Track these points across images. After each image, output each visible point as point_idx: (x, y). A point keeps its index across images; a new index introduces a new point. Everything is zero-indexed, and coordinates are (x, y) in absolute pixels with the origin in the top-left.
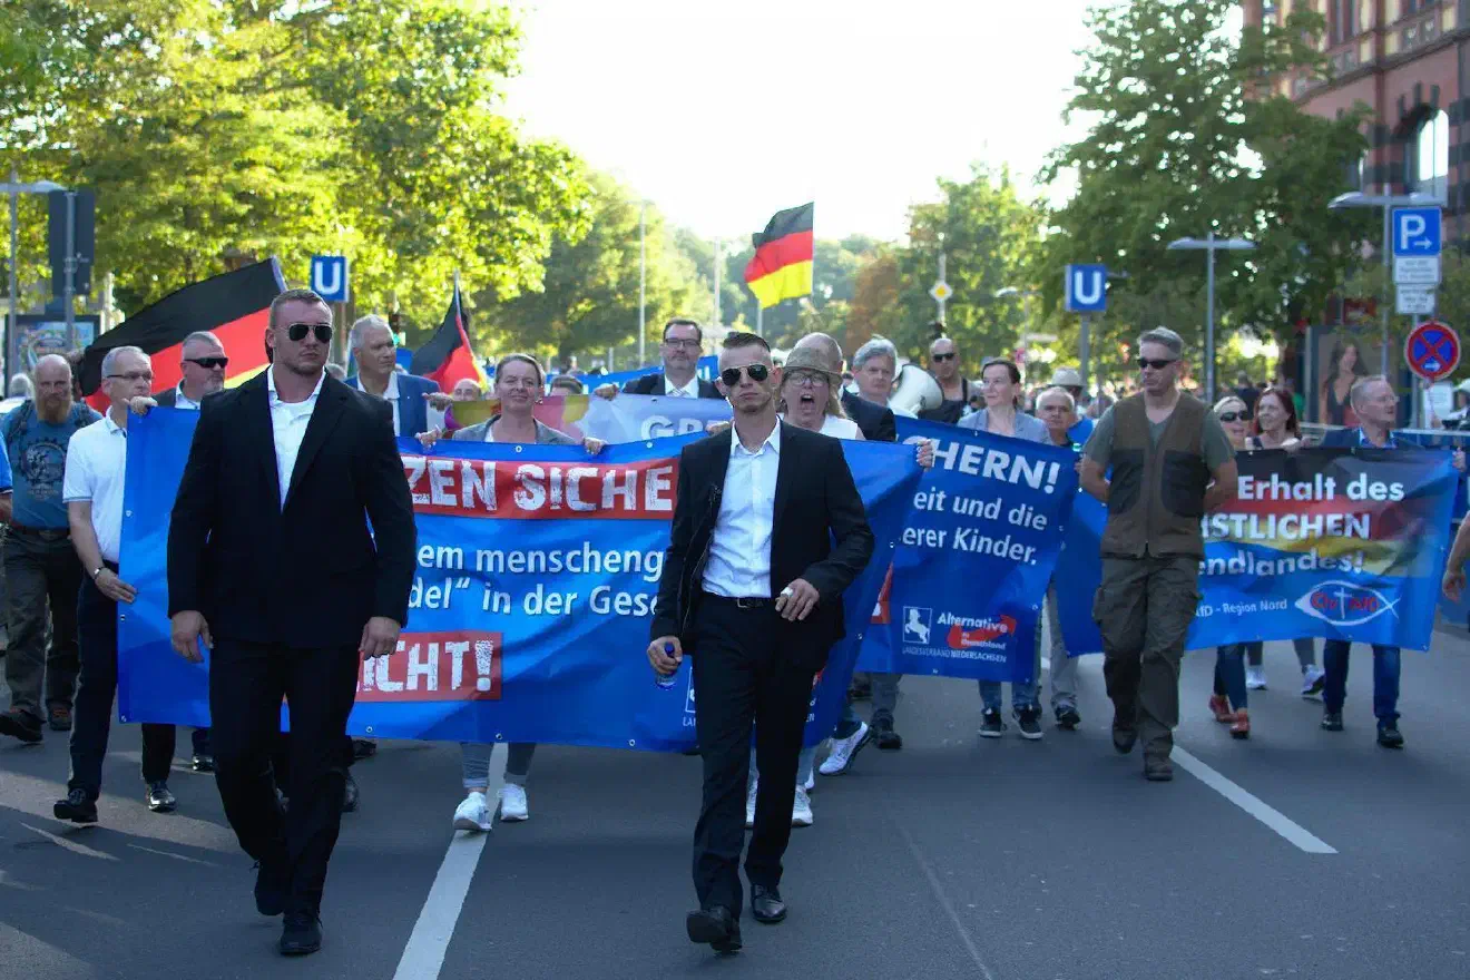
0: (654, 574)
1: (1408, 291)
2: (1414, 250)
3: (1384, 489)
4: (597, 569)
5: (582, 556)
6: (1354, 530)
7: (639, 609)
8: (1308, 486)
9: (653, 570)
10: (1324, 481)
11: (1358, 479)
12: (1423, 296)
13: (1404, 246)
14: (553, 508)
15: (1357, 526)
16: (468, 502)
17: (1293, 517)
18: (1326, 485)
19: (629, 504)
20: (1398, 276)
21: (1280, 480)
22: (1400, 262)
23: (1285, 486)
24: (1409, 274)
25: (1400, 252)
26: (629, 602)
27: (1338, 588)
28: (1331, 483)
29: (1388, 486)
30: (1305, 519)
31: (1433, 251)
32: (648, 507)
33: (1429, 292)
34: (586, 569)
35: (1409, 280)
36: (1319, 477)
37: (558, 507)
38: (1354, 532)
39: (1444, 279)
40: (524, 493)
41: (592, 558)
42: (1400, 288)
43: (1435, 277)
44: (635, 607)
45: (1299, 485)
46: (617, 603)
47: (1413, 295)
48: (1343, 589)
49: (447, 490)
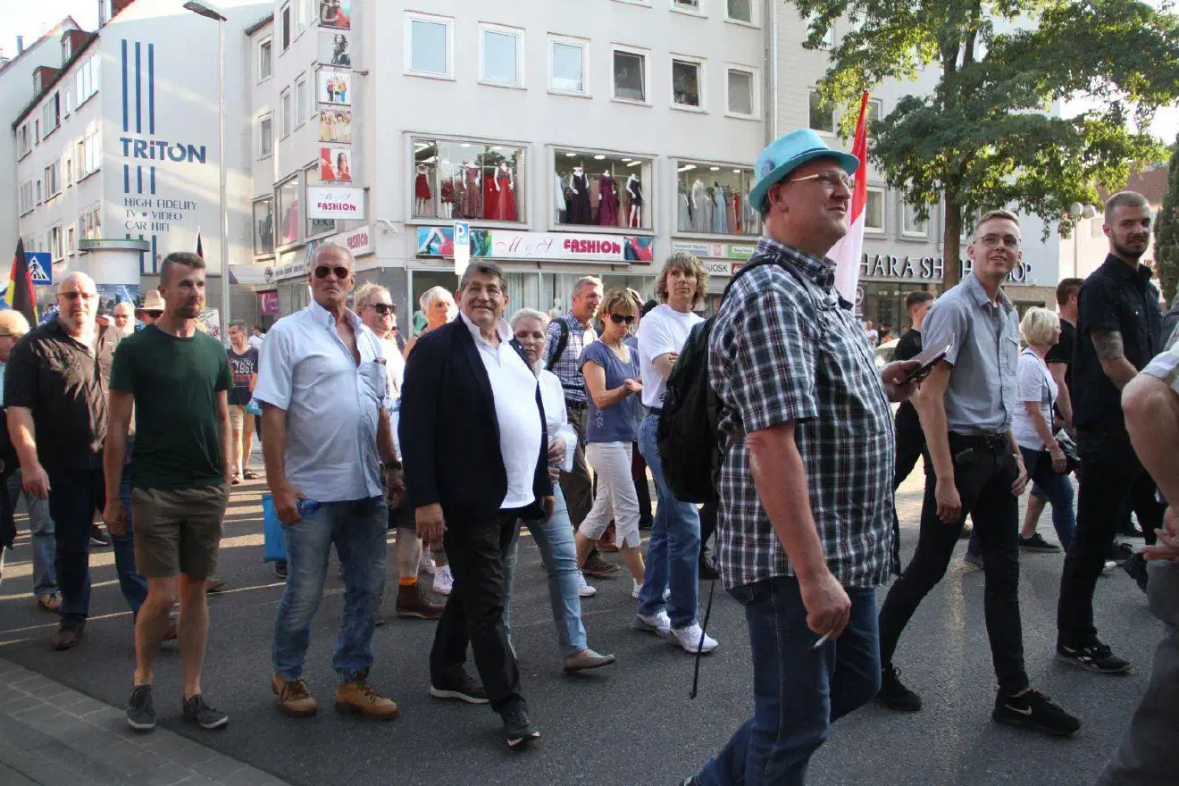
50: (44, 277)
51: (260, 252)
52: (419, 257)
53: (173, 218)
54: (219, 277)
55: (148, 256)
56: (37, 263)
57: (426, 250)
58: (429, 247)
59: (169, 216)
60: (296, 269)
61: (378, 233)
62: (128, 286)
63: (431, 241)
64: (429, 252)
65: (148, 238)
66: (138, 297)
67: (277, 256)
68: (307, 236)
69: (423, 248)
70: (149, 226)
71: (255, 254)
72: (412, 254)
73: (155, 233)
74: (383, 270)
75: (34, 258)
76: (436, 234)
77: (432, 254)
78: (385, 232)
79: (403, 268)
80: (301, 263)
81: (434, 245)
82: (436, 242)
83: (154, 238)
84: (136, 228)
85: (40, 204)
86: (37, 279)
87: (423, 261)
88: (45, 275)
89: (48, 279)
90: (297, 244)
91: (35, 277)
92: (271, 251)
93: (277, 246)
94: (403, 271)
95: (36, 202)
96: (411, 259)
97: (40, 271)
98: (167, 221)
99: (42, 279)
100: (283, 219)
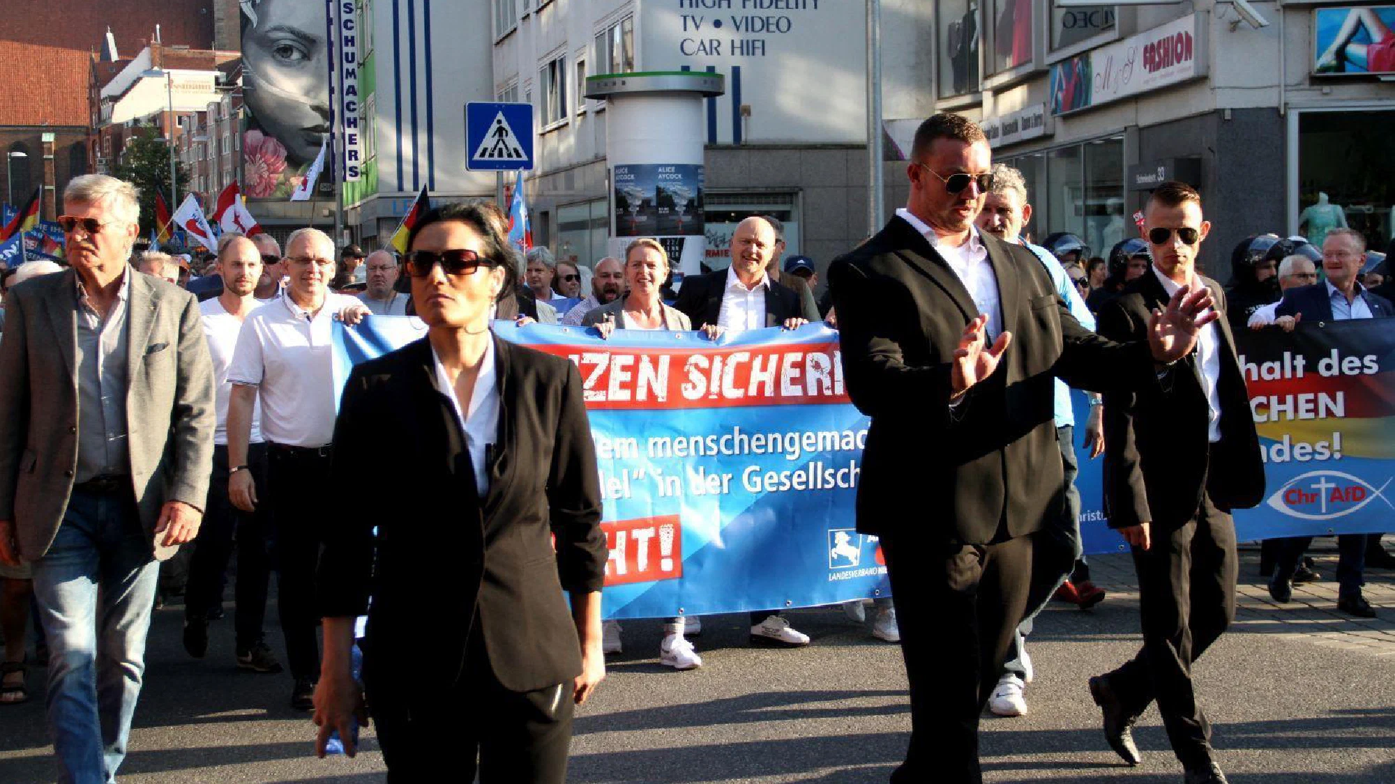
0: (794, 452)
3: (1357, 363)
4: (746, 451)
5: (733, 438)
6: (1328, 410)
7: (784, 484)
8: (1277, 365)
9: (791, 450)
10: (1293, 358)
11: (1329, 356)
14: (711, 397)
15: (1331, 404)
16: (641, 395)
17: (1263, 399)
18: (1296, 363)
19: (769, 391)
21: (1247, 362)
23: (1253, 366)
26: (775, 480)
27: (1317, 480)
28: (1300, 361)
29: (1361, 359)
30: (1274, 399)
32: (784, 393)
34: (737, 451)
36: (1287, 355)
37: (715, 397)
38: (1329, 412)
40: (689, 386)
41: (741, 440)
44: (780, 484)
45: (1266, 365)
46: (767, 481)
48: (1323, 480)
49: (623, 385)
50: (518, 155)
51: (948, 92)
52: (1319, 79)
53: (773, 28)
54: (862, 147)
55: (724, 104)
56: (505, 124)
57: (1334, 62)
58: (1341, 54)
59: (766, 24)
60: (1027, 124)
61: (1217, 29)
62: (680, 168)
63: (1348, 41)
64: (1340, 67)
65: (725, 70)
66: (699, 190)
67: (987, 98)
68: (1051, 50)
69: (1328, 58)
70: (725, 48)
71: (939, 98)
72: (1298, 72)
73: (738, 60)
74: (1228, 116)
75: (500, 116)
76: (1360, 23)
77: (1350, 71)
78: (1234, 26)
79: (1277, 110)
80: (1039, 110)
81: (1357, 50)
82: (1361, 41)
83: (736, 71)
84: (702, 53)
85: (527, 16)
86: (505, 158)
87: (1326, 89)
88: (521, 152)
89: (524, 158)
90: (1029, 68)
91: (500, 154)
92: (975, 91)
93: (986, 77)
94: (1277, 116)
95: (520, 13)
96: (1297, 87)
97: (512, 141)
98: (763, 35)
99: (515, 158)
100: (999, 16)
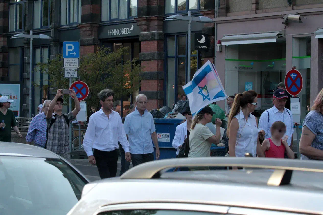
1: (68, 70)
2: (70, 56)
12: (74, 71)
13: (67, 55)
20: (65, 65)
22: (65, 60)
24: (68, 64)
25: (66, 57)
31: (76, 57)
33: (75, 70)
35: (68, 66)
39: (81, 66)
42: (65, 69)
43: (77, 65)
47: (69, 71)
